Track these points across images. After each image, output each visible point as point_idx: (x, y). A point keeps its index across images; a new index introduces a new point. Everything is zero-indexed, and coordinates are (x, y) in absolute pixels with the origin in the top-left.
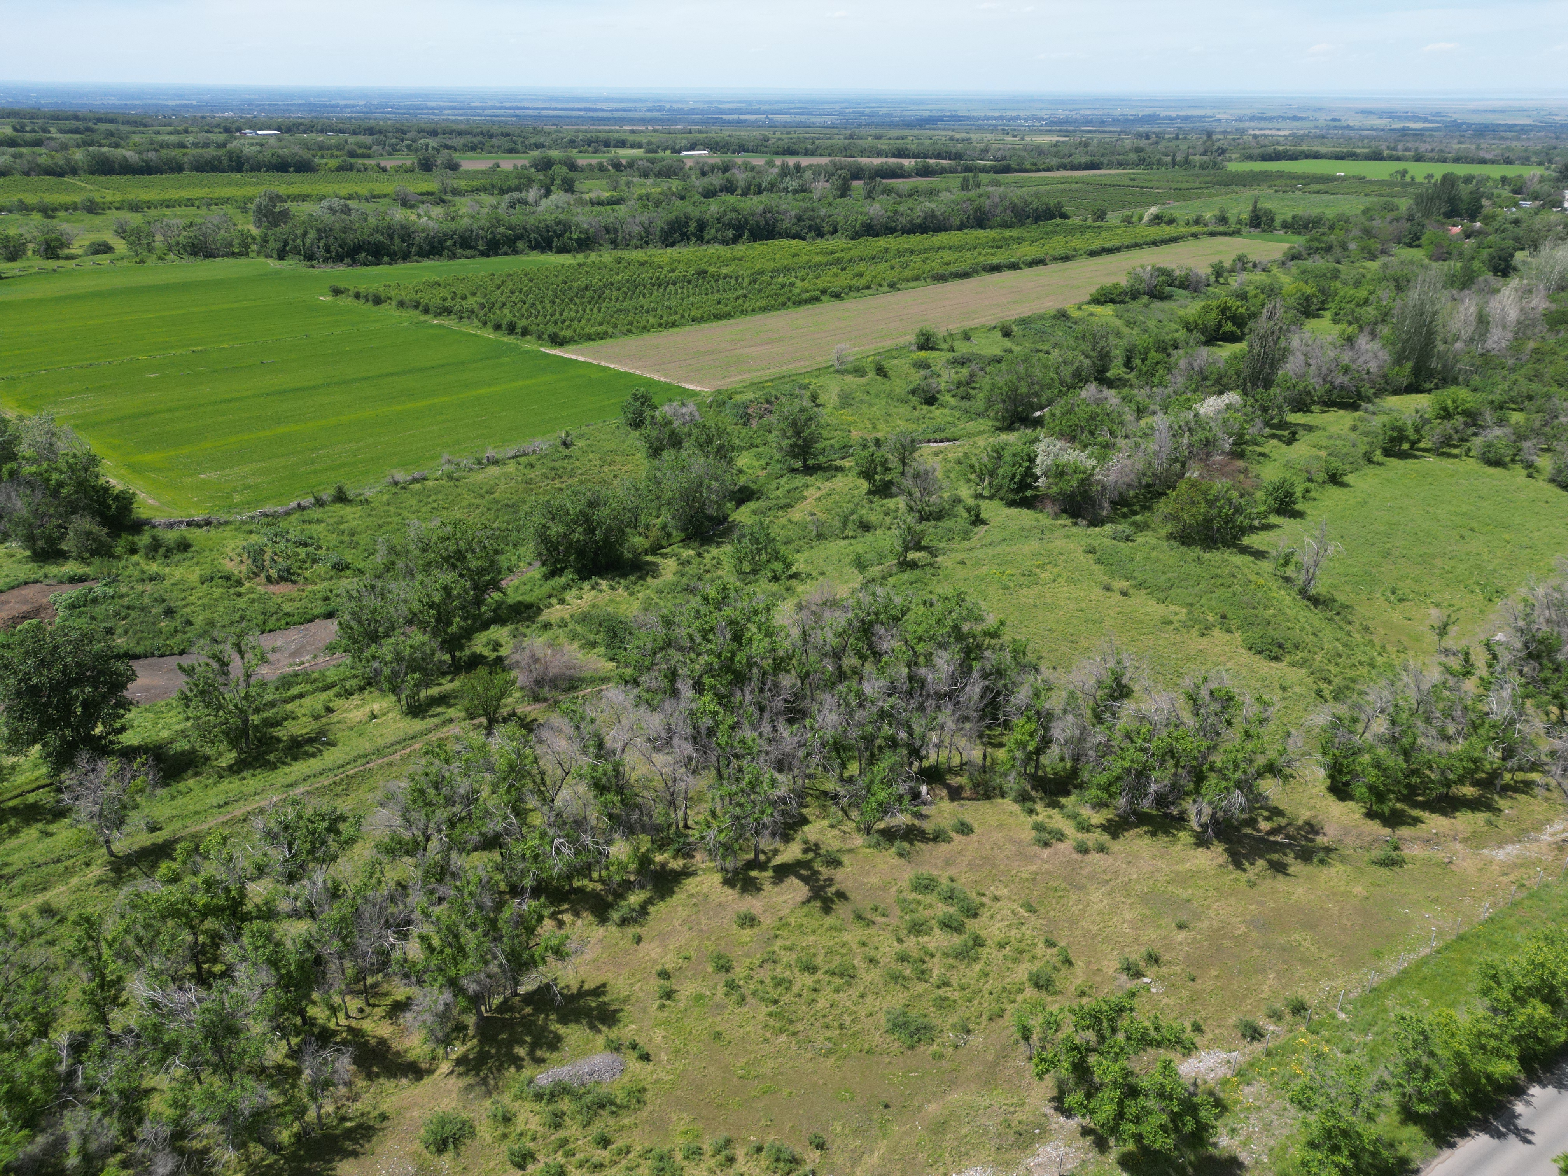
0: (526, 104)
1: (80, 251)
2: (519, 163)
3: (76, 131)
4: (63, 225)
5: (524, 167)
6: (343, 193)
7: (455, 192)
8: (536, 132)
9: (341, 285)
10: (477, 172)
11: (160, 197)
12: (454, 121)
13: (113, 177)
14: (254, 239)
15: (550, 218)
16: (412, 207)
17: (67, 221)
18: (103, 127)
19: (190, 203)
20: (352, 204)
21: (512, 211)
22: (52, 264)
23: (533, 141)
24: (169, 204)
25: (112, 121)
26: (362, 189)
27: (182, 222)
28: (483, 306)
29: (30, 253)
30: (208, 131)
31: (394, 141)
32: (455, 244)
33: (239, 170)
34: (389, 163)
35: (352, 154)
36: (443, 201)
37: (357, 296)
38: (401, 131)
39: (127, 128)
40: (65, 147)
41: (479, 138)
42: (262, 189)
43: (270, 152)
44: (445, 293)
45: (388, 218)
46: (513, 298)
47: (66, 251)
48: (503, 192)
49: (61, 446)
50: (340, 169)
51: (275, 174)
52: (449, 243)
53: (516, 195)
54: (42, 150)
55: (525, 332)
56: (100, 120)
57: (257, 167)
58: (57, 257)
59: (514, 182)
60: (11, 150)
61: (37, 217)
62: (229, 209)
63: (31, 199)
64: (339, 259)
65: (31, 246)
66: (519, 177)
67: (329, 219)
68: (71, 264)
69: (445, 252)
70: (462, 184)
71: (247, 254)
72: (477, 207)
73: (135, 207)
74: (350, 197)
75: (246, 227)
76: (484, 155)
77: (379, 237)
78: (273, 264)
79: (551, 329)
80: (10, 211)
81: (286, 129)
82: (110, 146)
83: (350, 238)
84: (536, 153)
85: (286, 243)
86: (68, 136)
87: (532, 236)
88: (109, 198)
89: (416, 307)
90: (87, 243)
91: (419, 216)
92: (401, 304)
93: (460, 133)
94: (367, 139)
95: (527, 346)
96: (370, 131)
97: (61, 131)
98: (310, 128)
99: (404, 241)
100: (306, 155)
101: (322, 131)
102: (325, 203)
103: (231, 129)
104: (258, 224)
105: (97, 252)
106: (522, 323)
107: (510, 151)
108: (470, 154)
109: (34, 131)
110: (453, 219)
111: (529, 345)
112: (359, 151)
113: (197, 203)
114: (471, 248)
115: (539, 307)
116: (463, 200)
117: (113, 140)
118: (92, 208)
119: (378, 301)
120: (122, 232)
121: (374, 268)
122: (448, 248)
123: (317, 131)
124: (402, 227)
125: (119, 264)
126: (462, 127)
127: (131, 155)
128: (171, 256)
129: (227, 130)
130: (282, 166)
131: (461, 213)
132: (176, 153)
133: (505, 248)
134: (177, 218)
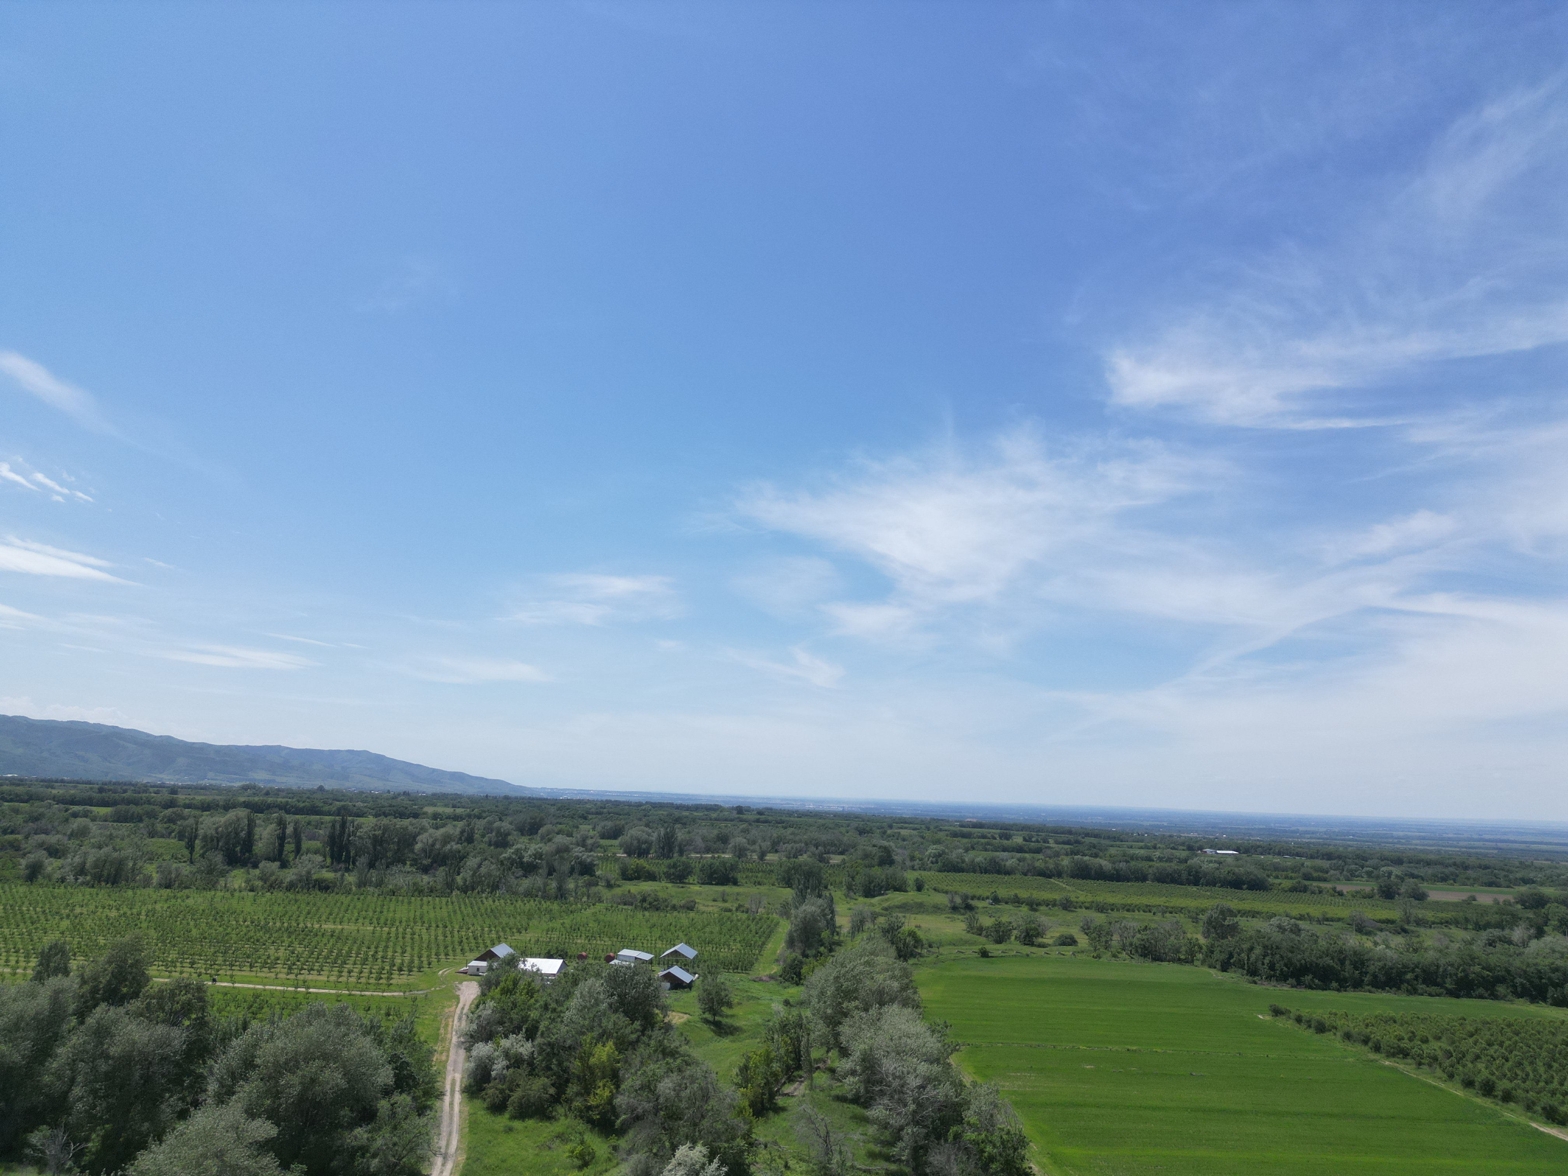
0: (1512, 838)
1: (1050, 941)
2: (1501, 898)
3: (1068, 843)
4: (1043, 918)
5: (1507, 903)
6: (1295, 913)
7: (1419, 922)
8: (1523, 865)
9: (1282, 1006)
10: (1448, 903)
11: (1123, 902)
12: (1421, 851)
13: (1089, 881)
14: (1201, 948)
15: (1544, 963)
16: (1368, 933)
17: (1046, 915)
18: (1088, 840)
19: (1148, 909)
20: (1302, 924)
21: (1490, 949)
22: (1027, 949)
23: (1519, 875)
24: (1129, 908)
25: (1096, 836)
26: (1315, 911)
27: (1137, 925)
28: (1449, 1055)
29: (1013, 938)
30: (1173, 848)
31: (1353, 867)
32: (1416, 978)
33: (1196, 883)
34: (1346, 888)
35: (1307, 877)
36: (1405, 931)
37: (1299, 1020)
38: (1361, 858)
39: (1107, 842)
40: (1057, 854)
41: (1452, 869)
42: (1215, 902)
43: (1227, 869)
44: (1400, 1031)
45: (1340, 943)
46: (1491, 1051)
47: (1040, 940)
48: (1478, 927)
49: (1000, 1118)
50: (1293, 889)
51: (1229, 890)
52: (1409, 976)
53: (1497, 932)
54: (1040, 856)
55: (1507, 1097)
56: (1087, 835)
57: (1212, 882)
58: (1032, 944)
59: (1494, 918)
60: (1019, 855)
61: (1025, 909)
62: (1181, 918)
63: (1023, 894)
64: (1283, 978)
65: (1015, 932)
66: (1501, 912)
67: (1277, 937)
68: (1041, 951)
69: (1405, 986)
70: (1429, 915)
71: (1192, 961)
72: (1447, 942)
73: (1101, 908)
74: (1301, 918)
75: (1195, 936)
76: (1456, 886)
77: (1328, 961)
78: (1216, 975)
79: (1546, 1099)
80: (1007, 903)
81: (1244, 849)
82: (1091, 856)
83: (1297, 958)
84: (1524, 889)
85: (1231, 956)
86: (1061, 846)
87: (1518, 980)
88: (1082, 899)
89: (1366, 1041)
90: (1058, 935)
91: (1376, 944)
92: (1348, 1036)
93: (1428, 863)
94: (1325, 864)
95: (1509, 1116)
96: (1329, 856)
97: (1057, 842)
98: (1267, 850)
99: (1356, 968)
100: (1260, 874)
101: (1279, 854)
102: (1274, 921)
103: (1193, 847)
104: (1206, 935)
105: (1063, 944)
106: (1503, 1085)
107: (1490, 884)
108: (1439, 885)
109: (1037, 841)
110: (1416, 951)
111: (1513, 1114)
112: (1315, 875)
113: (1154, 910)
114: (1436, 984)
115: (1529, 1069)
116: (1429, 932)
117: (1095, 851)
118: (1067, 906)
119: (1321, 1028)
120: (1086, 929)
121: (1320, 992)
122: (1408, 982)
123: (1274, 854)
124: (1355, 953)
125: (1080, 956)
126: (1432, 857)
127: (1105, 864)
128: (1124, 955)
129: (1190, 848)
130: (1236, 883)
131: (1426, 945)
132: (1143, 865)
133: (1481, 990)
134: (1134, 921)
